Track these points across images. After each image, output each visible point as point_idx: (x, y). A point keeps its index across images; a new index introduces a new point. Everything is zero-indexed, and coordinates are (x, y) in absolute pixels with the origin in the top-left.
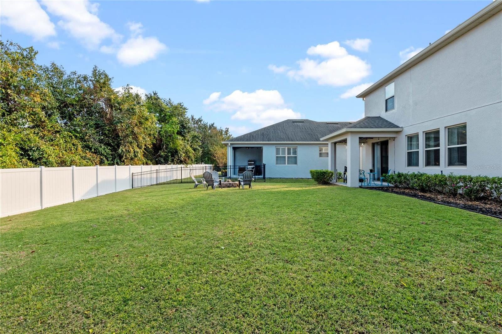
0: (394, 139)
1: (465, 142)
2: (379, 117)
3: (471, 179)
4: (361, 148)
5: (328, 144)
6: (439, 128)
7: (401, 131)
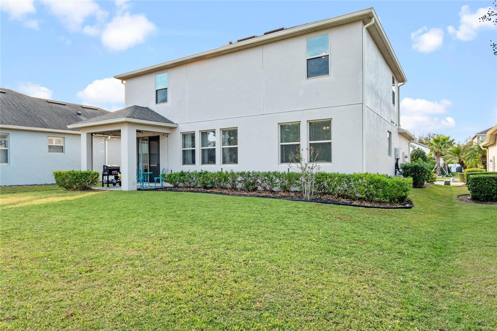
0: (167, 135)
1: (236, 144)
2: (147, 108)
3: (249, 175)
4: (107, 142)
5: (80, 135)
6: (215, 129)
7: (175, 128)
